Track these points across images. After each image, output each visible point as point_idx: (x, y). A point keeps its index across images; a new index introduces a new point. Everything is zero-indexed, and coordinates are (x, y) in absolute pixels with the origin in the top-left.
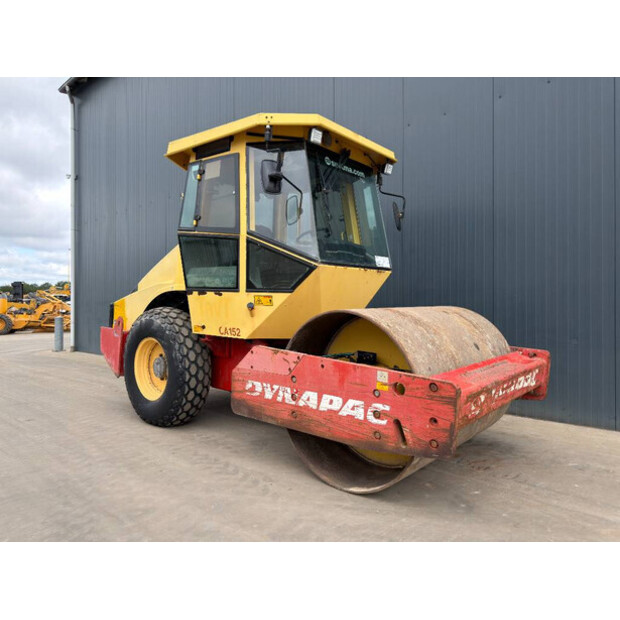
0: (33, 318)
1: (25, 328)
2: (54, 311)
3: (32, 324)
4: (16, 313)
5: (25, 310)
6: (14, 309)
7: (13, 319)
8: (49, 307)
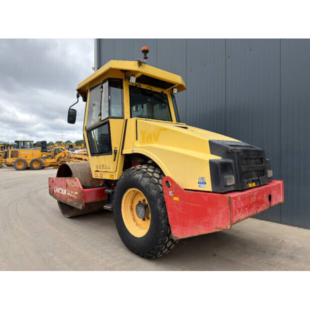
0: (53, 160)
1: (50, 166)
2: (65, 156)
3: (53, 164)
4: (45, 158)
5: (50, 156)
6: (44, 156)
7: (44, 161)
8: (62, 154)
